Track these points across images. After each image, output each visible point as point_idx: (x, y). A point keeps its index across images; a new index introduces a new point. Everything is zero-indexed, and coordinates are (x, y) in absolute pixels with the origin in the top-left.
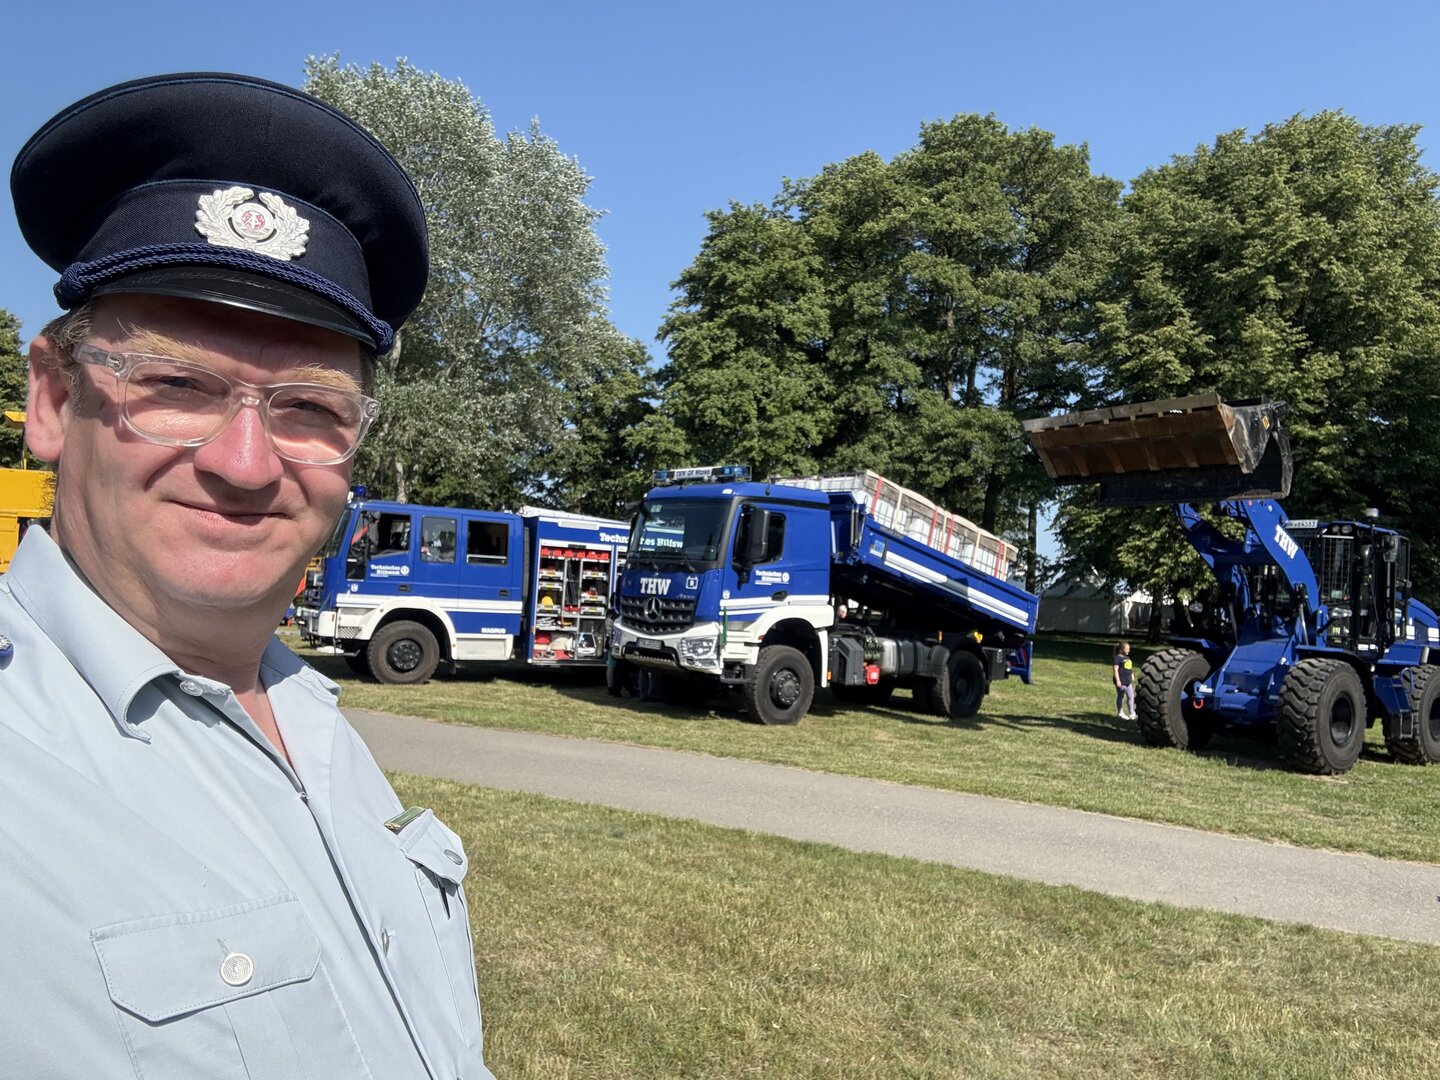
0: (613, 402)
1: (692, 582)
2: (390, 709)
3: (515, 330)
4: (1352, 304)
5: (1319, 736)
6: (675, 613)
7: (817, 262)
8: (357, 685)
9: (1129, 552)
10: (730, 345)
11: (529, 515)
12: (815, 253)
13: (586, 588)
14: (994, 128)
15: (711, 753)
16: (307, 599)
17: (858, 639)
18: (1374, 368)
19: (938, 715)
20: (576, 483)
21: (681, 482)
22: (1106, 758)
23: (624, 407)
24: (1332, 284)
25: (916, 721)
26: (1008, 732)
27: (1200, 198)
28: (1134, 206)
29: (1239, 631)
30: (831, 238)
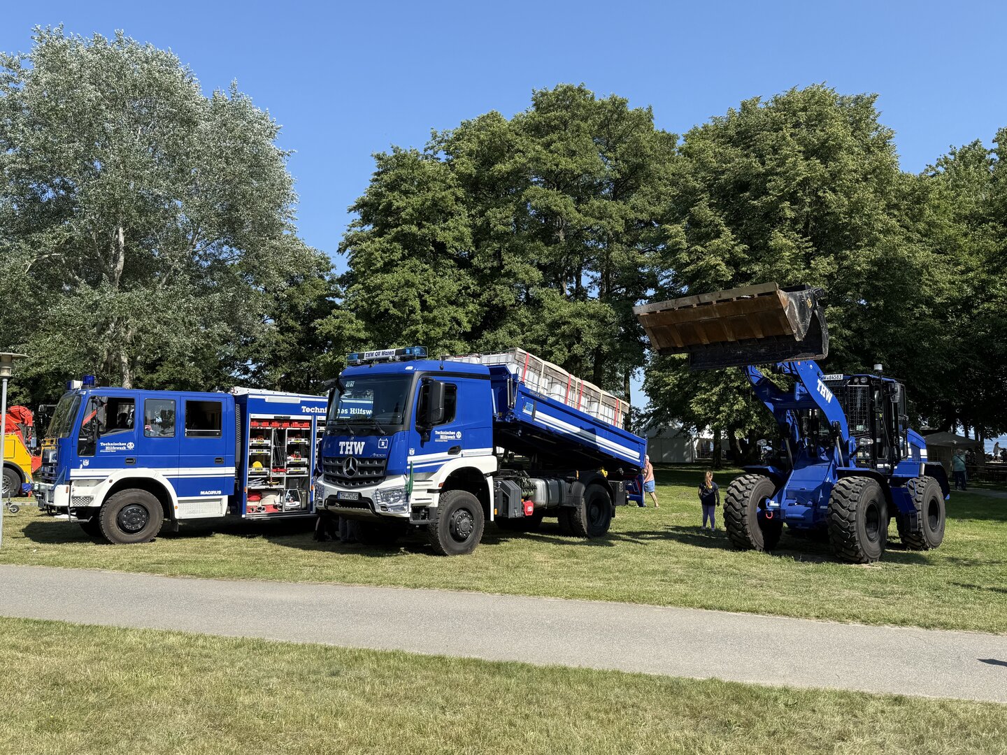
0: (305, 301)
1: (383, 444)
2: (121, 568)
3: (221, 245)
4: (840, 220)
5: (858, 535)
6: (370, 469)
7: (460, 193)
8: (91, 547)
9: (698, 403)
10: (397, 255)
11: (239, 394)
12: (459, 186)
13: (290, 453)
14: (585, 95)
15: (406, 585)
16: (43, 474)
17: (517, 481)
18: (859, 266)
19: (579, 537)
20: (276, 366)
21: (370, 362)
22: (708, 562)
23: (314, 305)
24: (827, 206)
25: (563, 543)
26: (632, 546)
27: (733, 146)
28: (688, 154)
29: (794, 459)
30: (470, 175)
